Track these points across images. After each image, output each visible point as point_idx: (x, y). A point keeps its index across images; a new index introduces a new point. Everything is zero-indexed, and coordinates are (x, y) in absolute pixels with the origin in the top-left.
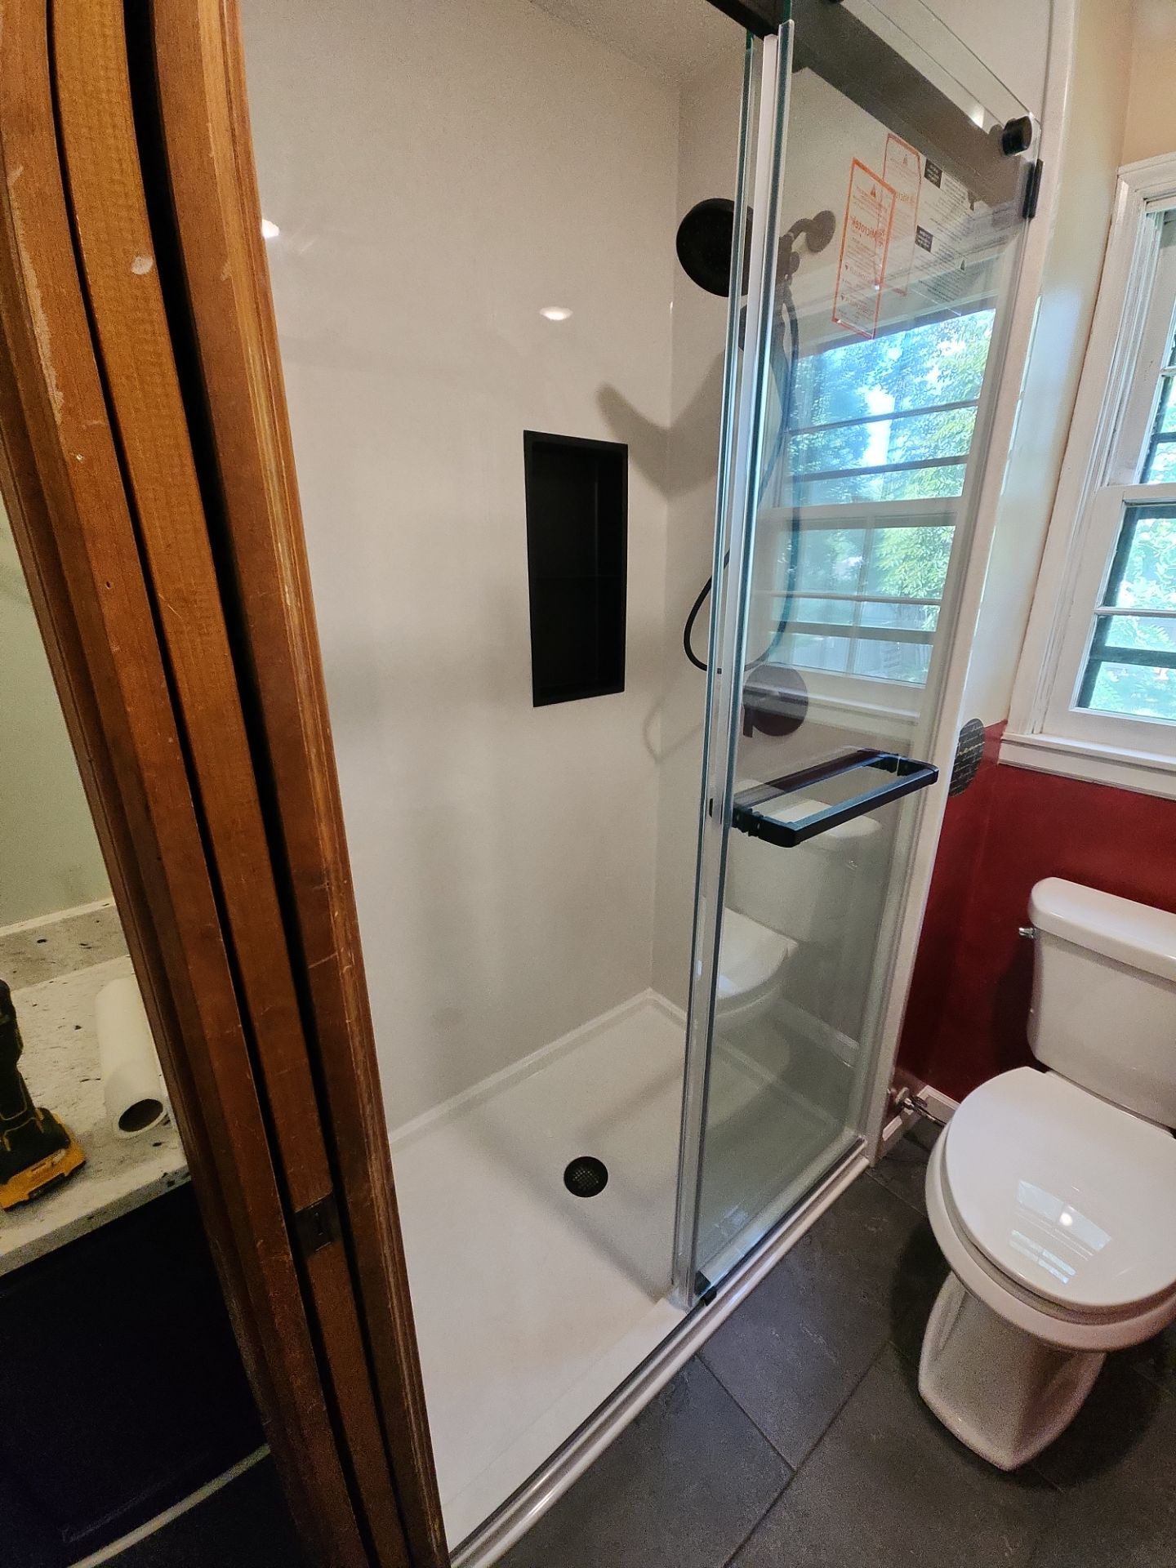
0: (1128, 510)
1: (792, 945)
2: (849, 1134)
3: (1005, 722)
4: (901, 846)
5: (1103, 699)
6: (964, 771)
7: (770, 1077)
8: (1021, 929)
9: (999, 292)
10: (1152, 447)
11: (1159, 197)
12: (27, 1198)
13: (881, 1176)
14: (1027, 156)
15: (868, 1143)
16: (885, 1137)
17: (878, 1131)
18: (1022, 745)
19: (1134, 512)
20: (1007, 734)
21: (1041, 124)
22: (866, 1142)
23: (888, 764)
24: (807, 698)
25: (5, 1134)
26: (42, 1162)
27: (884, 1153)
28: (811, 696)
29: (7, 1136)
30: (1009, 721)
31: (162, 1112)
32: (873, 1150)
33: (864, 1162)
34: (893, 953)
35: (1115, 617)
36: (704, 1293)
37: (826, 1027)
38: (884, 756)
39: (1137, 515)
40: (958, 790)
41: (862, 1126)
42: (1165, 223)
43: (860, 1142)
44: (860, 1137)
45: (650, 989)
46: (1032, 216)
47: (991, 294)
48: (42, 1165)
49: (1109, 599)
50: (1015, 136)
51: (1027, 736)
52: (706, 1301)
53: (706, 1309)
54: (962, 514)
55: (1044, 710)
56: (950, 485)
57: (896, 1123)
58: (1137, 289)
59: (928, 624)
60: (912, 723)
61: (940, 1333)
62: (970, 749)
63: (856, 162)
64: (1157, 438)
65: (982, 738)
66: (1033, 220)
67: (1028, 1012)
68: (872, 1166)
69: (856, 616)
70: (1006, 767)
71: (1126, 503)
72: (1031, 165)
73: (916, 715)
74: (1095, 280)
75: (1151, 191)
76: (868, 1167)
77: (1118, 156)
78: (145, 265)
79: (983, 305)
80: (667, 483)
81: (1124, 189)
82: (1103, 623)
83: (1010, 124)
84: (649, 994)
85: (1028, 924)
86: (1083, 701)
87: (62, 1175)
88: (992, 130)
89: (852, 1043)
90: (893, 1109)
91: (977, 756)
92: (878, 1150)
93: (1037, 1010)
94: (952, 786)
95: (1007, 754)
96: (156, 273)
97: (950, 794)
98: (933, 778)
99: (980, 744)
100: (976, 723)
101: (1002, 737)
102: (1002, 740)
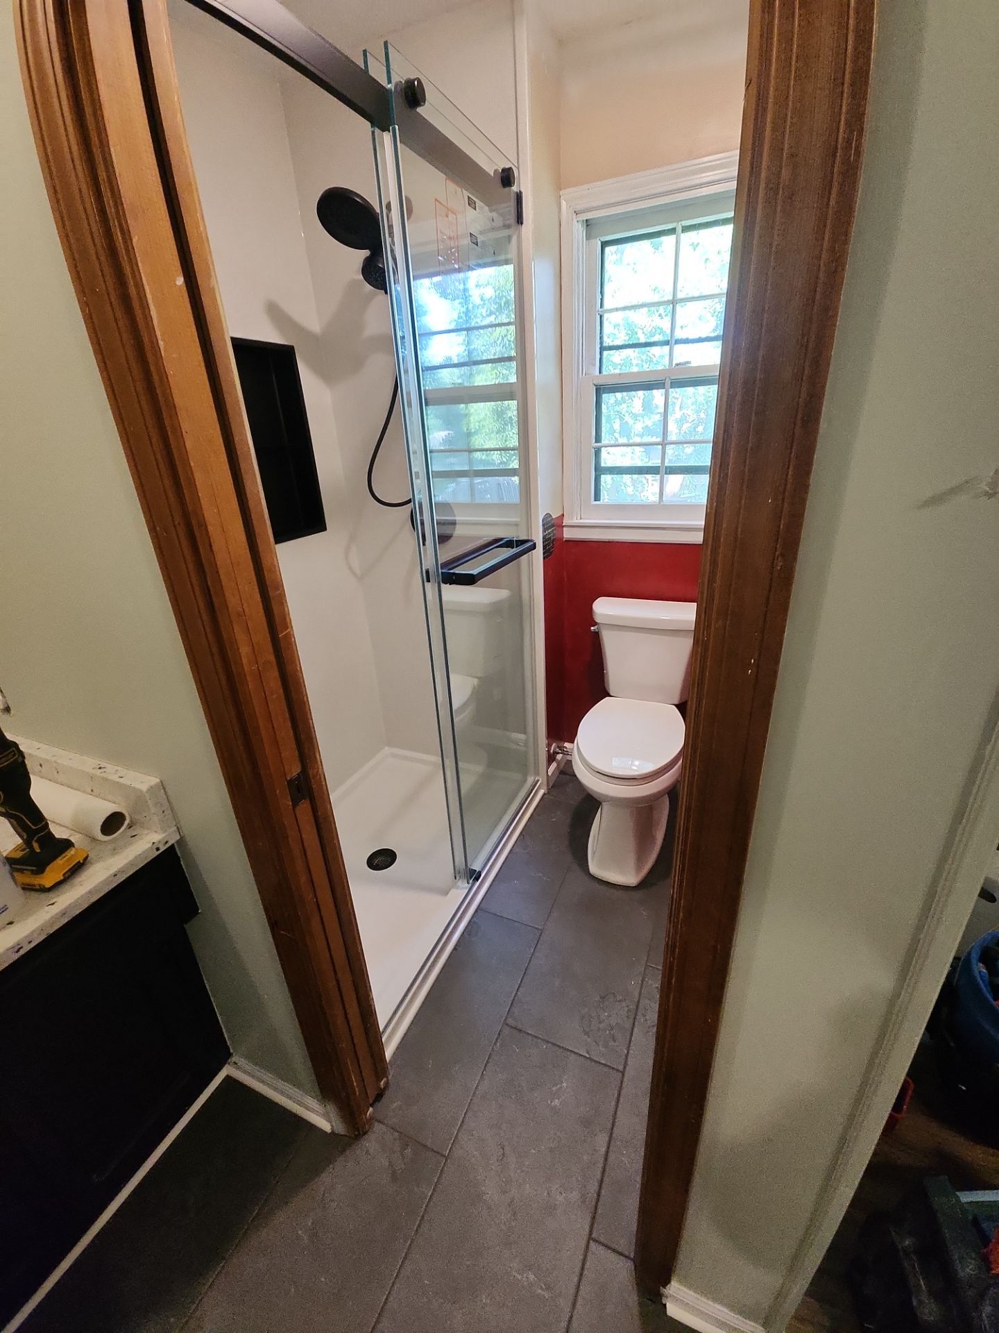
0: (596, 389)
1: (476, 681)
2: (530, 780)
3: (563, 515)
4: (525, 595)
5: (605, 498)
6: (548, 542)
8: (592, 628)
9: (512, 254)
10: (601, 354)
11: (584, 211)
12: (62, 878)
13: (552, 798)
14: (515, 188)
15: (542, 780)
16: (550, 774)
17: (545, 772)
18: (574, 527)
19: (600, 390)
20: (565, 521)
21: (518, 168)
22: (540, 780)
23: (510, 544)
24: (455, 520)
25: (35, 839)
26: (64, 855)
27: (551, 785)
28: (458, 518)
29: (37, 841)
31: (125, 820)
32: (545, 783)
33: (542, 792)
34: (533, 649)
35: (602, 449)
36: (474, 876)
37: (508, 733)
38: (506, 540)
39: (602, 392)
40: (547, 553)
41: (537, 773)
42: (587, 226)
43: (537, 781)
44: (537, 778)
45: (387, 748)
46: (522, 223)
47: (509, 256)
48: (64, 857)
49: (598, 439)
50: (507, 178)
51: (576, 521)
52: (477, 879)
53: (478, 883)
54: (519, 394)
55: (579, 505)
56: (510, 375)
57: (554, 765)
58: (579, 265)
59: (515, 464)
60: (516, 525)
61: (593, 846)
62: (549, 531)
63: (436, 200)
64: (602, 349)
65: (553, 526)
66: (523, 225)
67: (603, 673)
68: (546, 792)
69: (470, 462)
70: (568, 540)
71: (595, 385)
72: (517, 193)
73: (518, 520)
74: (559, 266)
75: (578, 208)
76: (544, 794)
77: (559, 184)
78: (180, 281)
79: (507, 262)
80: (327, 375)
81: (564, 203)
82: (598, 452)
83: (504, 170)
84: (387, 750)
85: (595, 624)
86: (597, 498)
87: (79, 862)
88: (494, 173)
89: (522, 736)
90: (551, 758)
91: (553, 536)
92: (548, 783)
93: (607, 669)
94: (544, 554)
95: (568, 534)
96: (184, 285)
97: (544, 558)
98: (534, 547)
99: (553, 529)
100: (548, 515)
101: (564, 524)
102: (563, 527)
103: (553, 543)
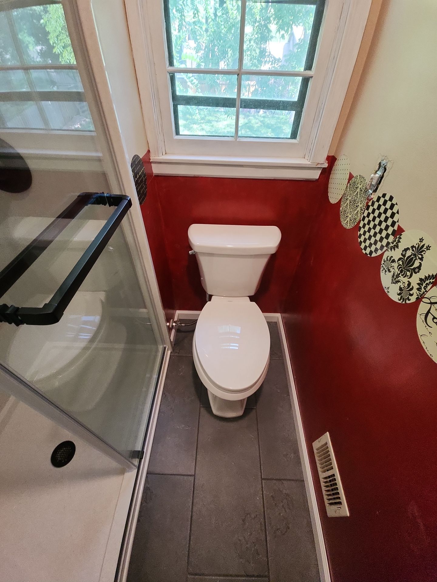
2: (161, 348)
3: (149, 151)
6: (142, 187)
7: (122, 346)
8: (190, 252)
13: (176, 352)
16: (172, 340)
17: (169, 339)
18: (160, 163)
20: (153, 158)
22: (167, 347)
30: (150, 150)
32: (170, 346)
33: (169, 352)
35: (177, 74)
36: (140, 456)
40: (143, 200)
41: (163, 342)
43: (165, 348)
44: (164, 346)
51: (161, 158)
55: (163, 140)
57: (173, 331)
62: (140, 174)
65: (142, 165)
67: (201, 279)
68: (172, 351)
70: (158, 176)
76: (171, 353)
82: (172, 79)
86: (177, 131)
89: (144, 310)
91: (144, 177)
92: (172, 345)
93: (204, 278)
94: (139, 199)
95: (157, 170)
97: (141, 208)
98: (130, 204)
99: (143, 169)
100: (136, 157)
101: (151, 161)
102: (151, 163)
103: (145, 184)
